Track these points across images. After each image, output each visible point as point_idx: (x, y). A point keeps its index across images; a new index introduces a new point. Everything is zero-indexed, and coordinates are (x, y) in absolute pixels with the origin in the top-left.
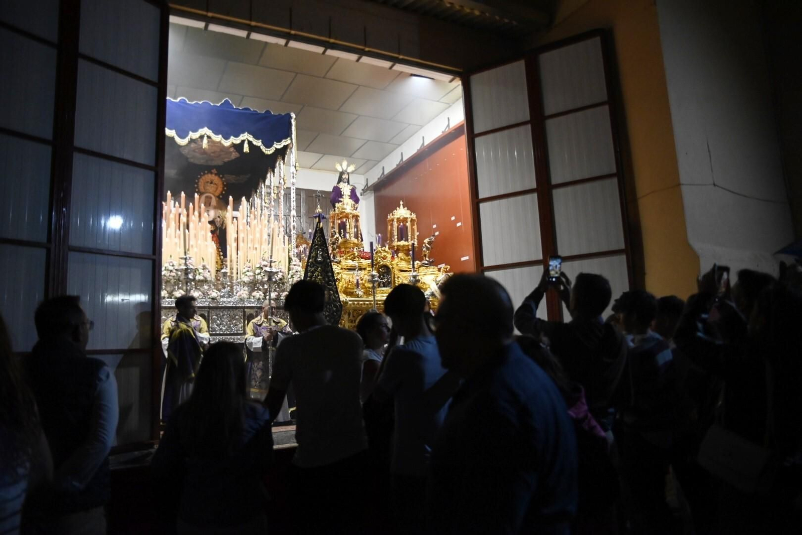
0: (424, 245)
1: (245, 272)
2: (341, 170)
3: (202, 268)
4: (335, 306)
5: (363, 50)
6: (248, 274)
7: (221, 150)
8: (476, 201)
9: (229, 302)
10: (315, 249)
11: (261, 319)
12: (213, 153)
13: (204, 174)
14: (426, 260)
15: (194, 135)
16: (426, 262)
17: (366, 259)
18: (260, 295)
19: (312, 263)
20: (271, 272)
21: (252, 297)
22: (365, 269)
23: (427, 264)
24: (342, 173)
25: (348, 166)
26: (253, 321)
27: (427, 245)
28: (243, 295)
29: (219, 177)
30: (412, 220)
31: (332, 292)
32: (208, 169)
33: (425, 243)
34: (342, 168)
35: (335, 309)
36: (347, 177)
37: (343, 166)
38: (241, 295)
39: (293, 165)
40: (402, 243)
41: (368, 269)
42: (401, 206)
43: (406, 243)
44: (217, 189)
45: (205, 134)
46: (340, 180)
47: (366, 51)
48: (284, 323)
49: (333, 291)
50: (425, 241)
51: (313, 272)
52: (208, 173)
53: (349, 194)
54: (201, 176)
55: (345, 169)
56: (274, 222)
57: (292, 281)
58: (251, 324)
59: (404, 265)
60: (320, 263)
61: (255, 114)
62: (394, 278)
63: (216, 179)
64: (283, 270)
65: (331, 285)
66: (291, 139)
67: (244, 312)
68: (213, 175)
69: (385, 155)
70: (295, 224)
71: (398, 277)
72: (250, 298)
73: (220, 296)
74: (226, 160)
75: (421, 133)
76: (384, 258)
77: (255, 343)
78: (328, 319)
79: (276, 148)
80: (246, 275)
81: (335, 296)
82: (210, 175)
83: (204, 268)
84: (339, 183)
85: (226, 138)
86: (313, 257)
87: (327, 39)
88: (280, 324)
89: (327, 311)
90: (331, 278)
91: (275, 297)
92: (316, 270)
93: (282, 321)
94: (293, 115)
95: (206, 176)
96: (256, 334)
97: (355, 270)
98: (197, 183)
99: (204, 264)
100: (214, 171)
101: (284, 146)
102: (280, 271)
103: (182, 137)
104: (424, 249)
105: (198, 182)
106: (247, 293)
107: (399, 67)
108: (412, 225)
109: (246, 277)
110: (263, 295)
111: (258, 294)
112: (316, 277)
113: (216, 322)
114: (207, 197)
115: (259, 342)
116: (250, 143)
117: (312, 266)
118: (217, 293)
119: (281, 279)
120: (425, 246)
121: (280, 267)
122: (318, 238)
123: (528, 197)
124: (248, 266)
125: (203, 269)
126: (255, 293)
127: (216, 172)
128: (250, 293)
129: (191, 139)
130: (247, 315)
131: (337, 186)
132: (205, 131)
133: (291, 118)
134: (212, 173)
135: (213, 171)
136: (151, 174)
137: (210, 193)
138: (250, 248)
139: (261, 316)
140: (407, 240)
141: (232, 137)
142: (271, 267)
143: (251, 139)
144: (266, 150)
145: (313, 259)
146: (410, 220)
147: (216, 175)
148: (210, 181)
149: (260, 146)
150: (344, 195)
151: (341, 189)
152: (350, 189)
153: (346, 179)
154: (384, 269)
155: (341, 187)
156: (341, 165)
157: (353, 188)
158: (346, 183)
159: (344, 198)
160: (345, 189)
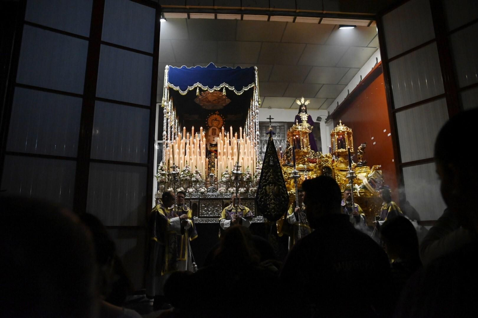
0: (358, 151)
1: (224, 175)
2: (300, 104)
3: (195, 172)
4: (284, 197)
5: (295, 12)
6: (226, 176)
7: (219, 99)
8: (393, 112)
9: (213, 195)
10: (268, 156)
11: (231, 207)
12: (214, 101)
13: (211, 115)
14: (361, 162)
15: (191, 88)
16: (361, 163)
17: (313, 163)
18: (234, 190)
19: (266, 166)
20: (237, 174)
21: (228, 192)
22: (312, 170)
23: (361, 165)
24: (301, 106)
25: (305, 101)
26: (226, 208)
27: (360, 150)
28: (222, 190)
29: (220, 116)
30: (348, 133)
31: (281, 187)
32: (213, 112)
33: (359, 149)
35: (283, 199)
36: (305, 109)
37: (302, 102)
38: (220, 190)
39: (257, 101)
41: (314, 170)
43: (344, 150)
44: (219, 123)
45: (198, 86)
46: (300, 111)
47: (298, 13)
48: (247, 209)
49: (282, 186)
50: (359, 148)
51: (267, 173)
52: (213, 114)
53: (307, 120)
54: (209, 116)
55: (303, 103)
57: (256, 180)
58: (224, 210)
59: (343, 166)
60: (272, 166)
61: (230, 70)
62: (335, 176)
63: (219, 118)
64: (250, 173)
65: (280, 182)
66: (255, 84)
67: (223, 202)
68: (217, 115)
70: (259, 140)
71: (338, 175)
72: (227, 192)
73: (207, 191)
74: (224, 105)
75: (360, 73)
76: (327, 162)
77: (226, 224)
78: (278, 206)
79: (244, 90)
80: (224, 177)
81: (283, 190)
83: (197, 172)
84: (299, 113)
85: (211, 87)
86: (267, 162)
87: (268, 9)
88: (244, 211)
89: (277, 201)
90: (280, 177)
91: (244, 191)
92: (268, 171)
93: (246, 208)
94: (256, 68)
95: (212, 116)
96: (227, 218)
97: (304, 171)
98: (207, 121)
99: (196, 170)
100: (217, 112)
101: (250, 88)
102: (248, 174)
103: (184, 90)
104: (359, 154)
105: (208, 120)
106: (224, 188)
107: (326, 21)
108: (349, 137)
109: (224, 178)
111: (232, 189)
112: (269, 176)
113: (204, 209)
114: (213, 129)
115: (228, 223)
116: (226, 89)
117: (266, 168)
118: (204, 189)
119: (248, 179)
120: (359, 151)
121: (248, 170)
122: (270, 148)
124: (226, 171)
125: (196, 174)
126: (229, 189)
128: (227, 189)
129: (189, 90)
130: (224, 204)
131: (298, 115)
132: (198, 85)
133: (255, 70)
134: (215, 114)
135: (216, 113)
136: (148, 111)
137: (215, 126)
139: (231, 205)
140: (345, 148)
141: (215, 86)
142: (237, 170)
143: (227, 86)
144: (237, 93)
145: (267, 163)
146: (346, 133)
147: (218, 115)
148: (215, 119)
149: (233, 90)
150: (303, 121)
151: (301, 116)
152: (307, 117)
153: (304, 110)
154: (326, 170)
155: (301, 115)
156: (300, 101)
157: (309, 115)
158: (304, 112)
159: (303, 123)
160: (303, 116)
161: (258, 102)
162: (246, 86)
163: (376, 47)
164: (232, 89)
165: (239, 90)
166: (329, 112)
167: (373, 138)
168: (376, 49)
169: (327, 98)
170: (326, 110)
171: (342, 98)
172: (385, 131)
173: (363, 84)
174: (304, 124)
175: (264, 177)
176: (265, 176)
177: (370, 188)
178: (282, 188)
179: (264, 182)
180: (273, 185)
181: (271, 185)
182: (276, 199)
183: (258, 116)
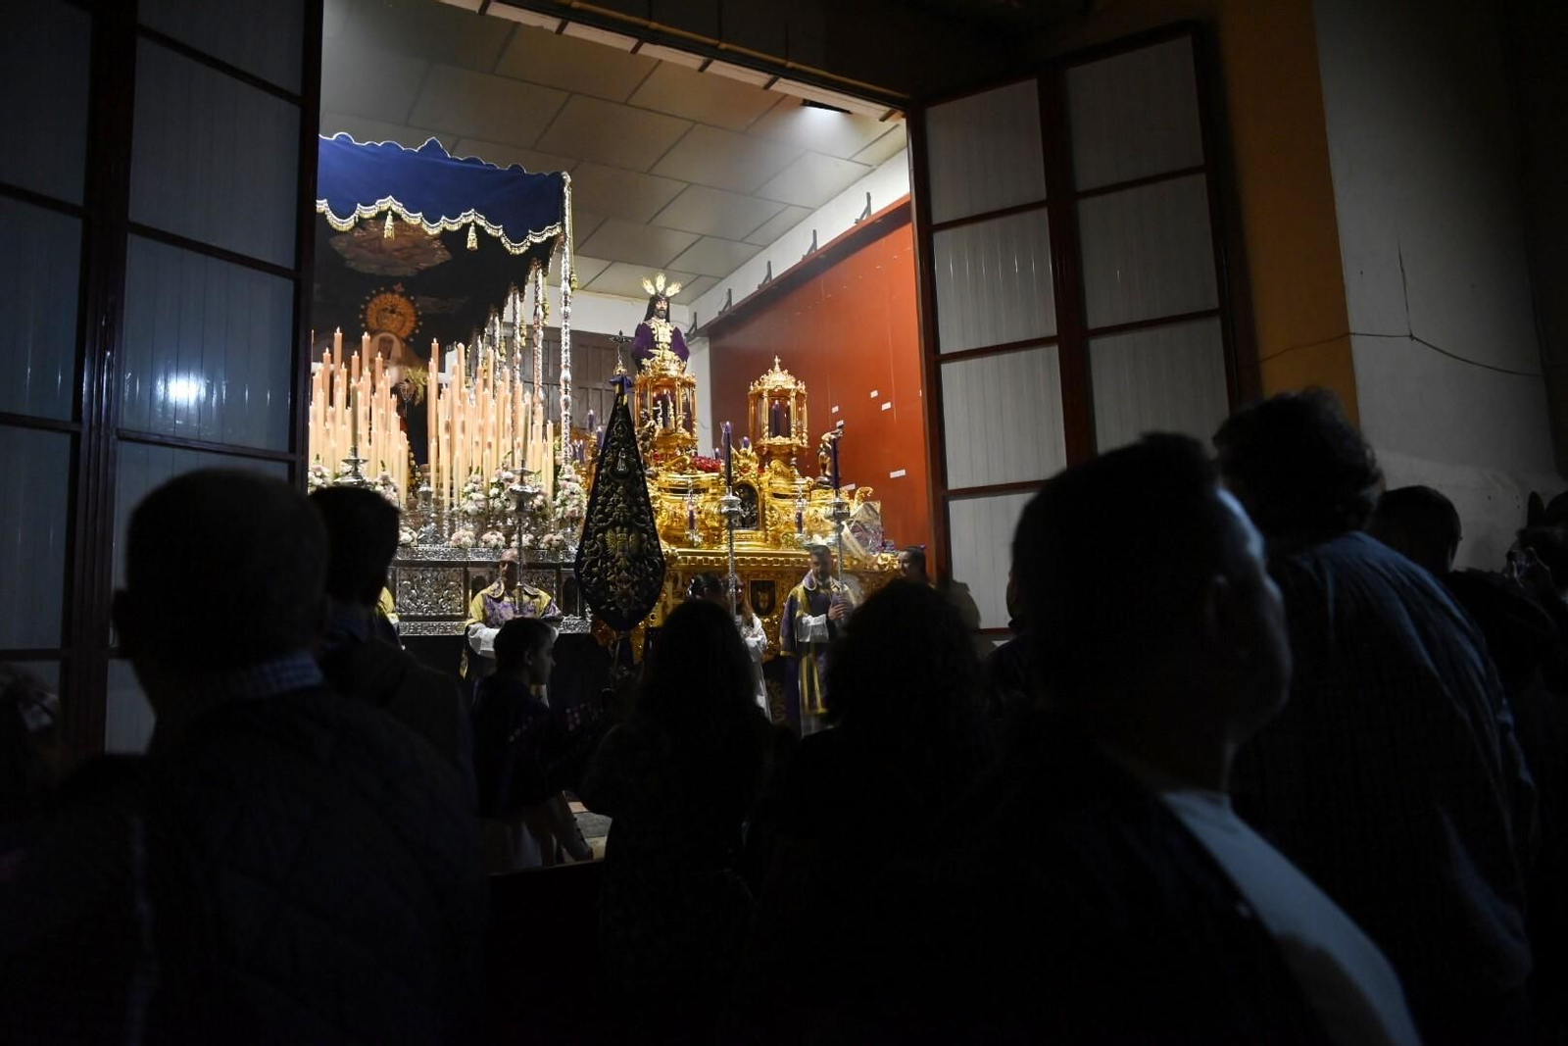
0: (822, 446)
1: (469, 493)
2: (653, 292)
3: (381, 482)
4: (652, 563)
5: (715, 47)
6: (474, 496)
7: (416, 246)
8: (934, 359)
9: (436, 552)
10: (613, 447)
11: (499, 587)
12: (397, 250)
13: (379, 293)
14: (826, 476)
15: (368, 212)
16: (826, 479)
17: (707, 470)
18: (498, 539)
19: (606, 476)
20: (523, 494)
21: (483, 544)
22: (705, 491)
23: (828, 483)
24: (655, 299)
25: (667, 284)
26: (484, 592)
27: (828, 445)
28: (463, 539)
29: (408, 299)
30: (799, 395)
31: (645, 536)
32: (387, 283)
33: (824, 442)
34: (656, 288)
35: (651, 569)
36: (665, 307)
37: (657, 285)
38: (459, 539)
39: (566, 279)
40: (779, 440)
41: (711, 491)
42: (777, 368)
43: (787, 441)
44: (404, 322)
45: (390, 209)
46: (651, 312)
47: (721, 50)
48: (545, 597)
49: (647, 533)
50: (823, 438)
51: (608, 495)
52: (385, 292)
53: (669, 340)
54: (372, 296)
55: (660, 290)
56: (524, 393)
57: (563, 513)
58: (479, 597)
59: (781, 484)
60: (622, 475)
61: (492, 171)
62: (764, 509)
63: (402, 304)
64: (544, 490)
65: (643, 521)
66: (563, 226)
67: (466, 573)
68: (397, 296)
69: (736, 265)
70: (569, 397)
71: (772, 509)
72: (477, 546)
73: (418, 540)
74: (423, 265)
75: (813, 222)
76: (745, 469)
77: (486, 641)
78: (637, 588)
79: (531, 242)
80: (471, 498)
81: (651, 545)
82: (389, 296)
83: (386, 482)
85: (432, 219)
86: (608, 464)
87: (644, 22)
88: (537, 600)
89: (637, 575)
90: (643, 508)
91: (528, 544)
92: (613, 491)
93: (542, 593)
94: (568, 178)
95: (382, 297)
96: (488, 622)
97: (685, 492)
98: (364, 312)
99: (385, 473)
100: (399, 288)
101: (549, 238)
102: (539, 493)
103: (343, 215)
104: (822, 453)
105: (366, 309)
106: (472, 534)
107: (785, 86)
108: (799, 404)
109: (470, 502)
110: (504, 539)
111: (494, 537)
112: (614, 505)
113: (408, 593)
114: (382, 340)
116: (479, 230)
117: (606, 481)
118: (410, 534)
119: (540, 508)
120: (825, 446)
121: (539, 483)
122: (618, 426)
123: (1039, 353)
124: (474, 480)
125: (383, 485)
126: (486, 536)
127: (402, 290)
128: (478, 536)
129: (359, 218)
130: (471, 581)
131: (644, 324)
132: (391, 203)
133: (563, 182)
134: (393, 292)
135: (395, 287)
136: (288, 285)
137: (390, 332)
138: (477, 443)
139: (499, 583)
140: (788, 435)
141: (443, 218)
142: (522, 483)
143: (482, 223)
144: (511, 247)
145: (609, 468)
146: (794, 394)
147: (402, 295)
148: (390, 308)
149: (499, 238)
150: (658, 343)
151: (653, 329)
152: (671, 331)
153: (664, 310)
154: (743, 492)
155: (653, 326)
156: (654, 283)
157: (676, 328)
158: (662, 318)
159: (659, 349)
160: (661, 330)
161: (570, 282)
162: (539, 229)
163: (870, 166)
164: (494, 231)
165: (516, 238)
166: (695, 314)
167: (835, 409)
168: (869, 169)
169: (700, 276)
170: (685, 307)
171: (746, 284)
172: (874, 394)
173: (822, 256)
174: (662, 353)
175: (599, 507)
176: (604, 504)
177: (854, 546)
178: (648, 538)
179: (601, 521)
180: (625, 529)
181: (618, 529)
182: (632, 569)
183: (568, 324)
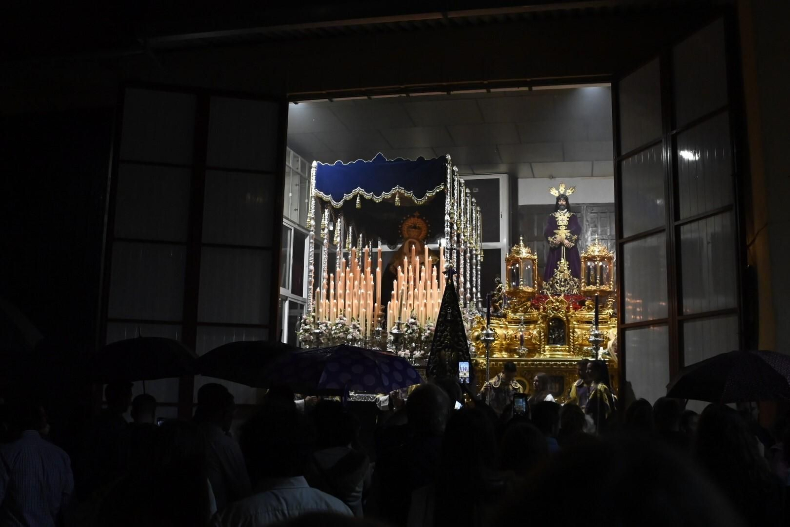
2: (557, 195)
3: (353, 327)
8: (621, 242)
10: (445, 307)
15: (348, 197)
17: (540, 310)
18: (405, 354)
19: (442, 322)
25: (566, 189)
31: (461, 353)
34: (559, 192)
36: (564, 203)
40: (592, 288)
44: (421, 234)
45: (358, 193)
51: (442, 332)
53: (567, 223)
55: (562, 192)
59: (591, 315)
60: (450, 321)
61: (408, 163)
63: (420, 223)
65: (461, 345)
66: (446, 185)
68: (416, 218)
71: (574, 331)
76: (558, 309)
77: (383, 402)
79: (428, 197)
82: (412, 219)
83: (355, 327)
85: (378, 194)
90: (461, 338)
92: (445, 330)
94: (449, 157)
97: (520, 323)
101: (437, 192)
102: (429, 329)
103: (338, 200)
111: (403, 353)
112: (445, 337)
114: (410, 242)
115: (386, 400)
116: (401, 196)
117: (441, 325)
122: (447, 295)
127: (418, 215)
129: (345, 200)
132: (359, 190)
133: (447, 160)
136: (269, 254)
137: (413, 238)
140: (595, 284)
141: (383, 193)
142: (398, 329)
143: (403, 192)
144: (417, 201)
145: (443, 318)
148: (413, 225)
149: (411, 198)
150: (559, 226)
151: (557, 218)
152: (568, 218)
153: (564, 205)
154: (554, 323)
155: (557, 215)
156: (558, 190)
158: (563, 210)
159: (559, 230)
160: (561, 218)
162: (432, 189)
164: (409, 194)
165: (420, 195)
174: (560, 232)
175: (438, 338)
176: (440, 337)
178: (463, 354)
179: (439, 345)
180: (450, 350)
181: (447, 350)
182: (452, 371)
